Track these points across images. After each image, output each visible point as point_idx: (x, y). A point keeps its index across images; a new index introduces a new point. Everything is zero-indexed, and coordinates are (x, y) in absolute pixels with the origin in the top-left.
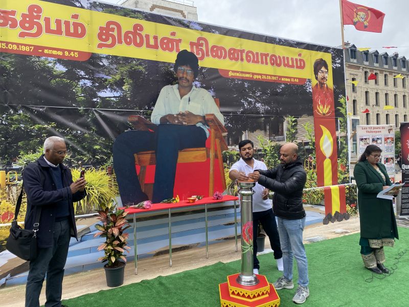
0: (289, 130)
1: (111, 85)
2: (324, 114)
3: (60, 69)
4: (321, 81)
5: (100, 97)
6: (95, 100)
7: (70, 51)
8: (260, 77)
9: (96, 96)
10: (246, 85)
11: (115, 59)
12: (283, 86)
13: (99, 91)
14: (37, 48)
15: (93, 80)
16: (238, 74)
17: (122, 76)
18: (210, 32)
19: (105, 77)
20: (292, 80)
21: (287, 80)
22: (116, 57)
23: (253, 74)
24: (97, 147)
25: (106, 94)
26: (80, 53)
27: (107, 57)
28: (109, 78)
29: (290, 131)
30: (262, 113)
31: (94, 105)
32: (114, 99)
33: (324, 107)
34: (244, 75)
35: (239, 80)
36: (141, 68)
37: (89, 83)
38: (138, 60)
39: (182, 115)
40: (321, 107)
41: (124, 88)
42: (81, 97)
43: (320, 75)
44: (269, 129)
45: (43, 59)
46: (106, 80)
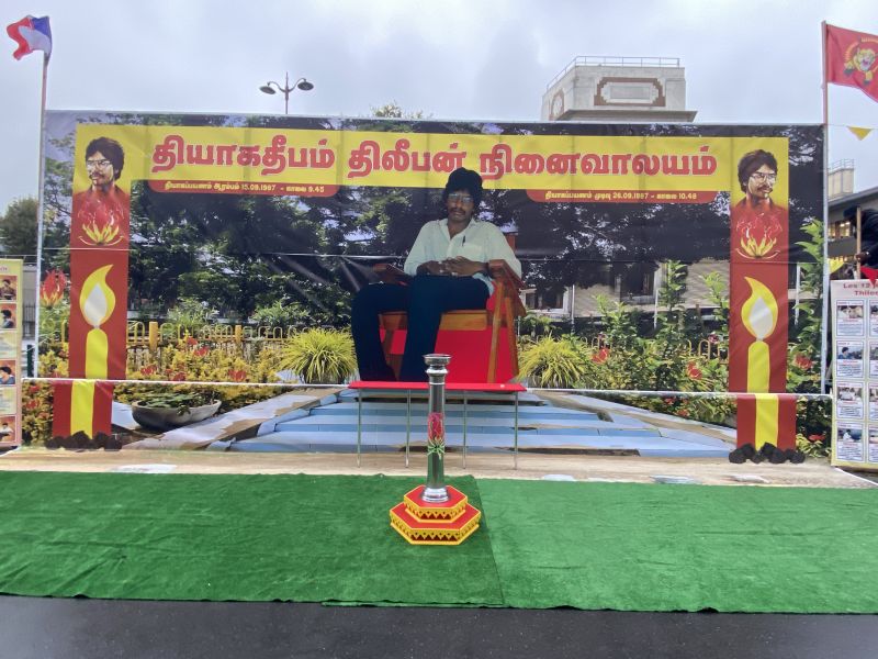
0: (665, 285)
1: (363, 225)
2: (758, 257)
3: (303, 208)
4: (756, 193)
5: (348, 241)
6: (341, 244)
7: (314, 186)
8: (608, 196)
9: (342, 240)
10: (578, 211)
11: (369, 191)
12: (659, 208)
13: (347, 233)
14: (279, 185)
15: (341, 220)
16: (563, 196)
17: (377, 212)
18: (516, 134)
19: (355, 215)
20: (682, 196)
21: (668, 197)
22: (370, 188)
23: (594, 192)
24: (340, 303)
25: (355, 236)
26: (326, 187)
27: (359, 190)
28: (360, 216)
29: (668, 287)
30: (609, 257)
31: (339, 251)
32: (365, 243)
33: (759, 243)
34: (575, 196)
35: (563, 204)
36: (403, 200)
37: (335, 224)
38: (400, 188)
39: (451, 262)
40: (752, 243)
41: (378, 227)
42: (325, 241)
43: (754, 182)
44: (621, 285)
45: (284, 198)
46: (356, 219)
